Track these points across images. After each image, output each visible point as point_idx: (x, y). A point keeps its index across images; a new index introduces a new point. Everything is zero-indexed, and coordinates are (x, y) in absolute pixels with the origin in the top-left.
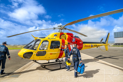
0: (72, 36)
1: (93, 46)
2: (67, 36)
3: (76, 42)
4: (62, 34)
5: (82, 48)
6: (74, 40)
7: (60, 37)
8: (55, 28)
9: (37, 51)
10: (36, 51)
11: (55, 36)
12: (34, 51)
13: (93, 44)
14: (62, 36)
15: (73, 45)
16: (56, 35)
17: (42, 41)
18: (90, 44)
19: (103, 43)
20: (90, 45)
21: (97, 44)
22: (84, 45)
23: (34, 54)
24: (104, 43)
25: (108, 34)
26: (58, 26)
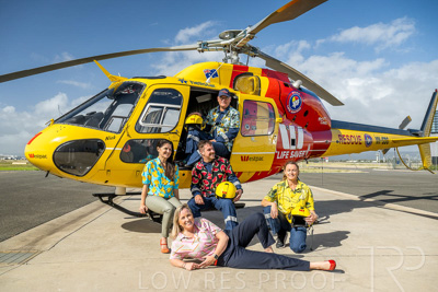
0: (286, 85)
1: (374, 140)
2: (265, 82)
3: (306, 113)
4: (240, 72)
5: (326, 146)
6: (296, 103)
7: (233, 85)
8: (203, 46)
9: (125, 139)
10: (118, 136)
11: (208, 76)
12: (112, 135)
13: (372, 134)
14: (241, 79)
15: (292, 128)
16: (212, 73)
17: (148, 92)
18: (362, 134)
19: (414, 133)
20: (363, 137)
21: (391, 137)
23: (109, 149)
24: (417, 135)
25: (434, 94)
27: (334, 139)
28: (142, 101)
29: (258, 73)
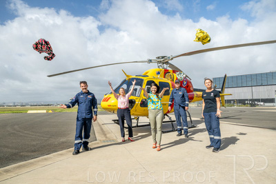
2: (175, 75)
3: (187, 87)
4: (166, 72)
5: (193, 98)
6: (185, 83)
8: (150, 61)
9: (141, 99)
12: (137, 98)
14: (167, 74)
17: (145, 82)
22: (195, 93)
23: (137, 103)
26: (158, 58)
27: (195, 96)
28: (144, 86)
29: (171, 72)
